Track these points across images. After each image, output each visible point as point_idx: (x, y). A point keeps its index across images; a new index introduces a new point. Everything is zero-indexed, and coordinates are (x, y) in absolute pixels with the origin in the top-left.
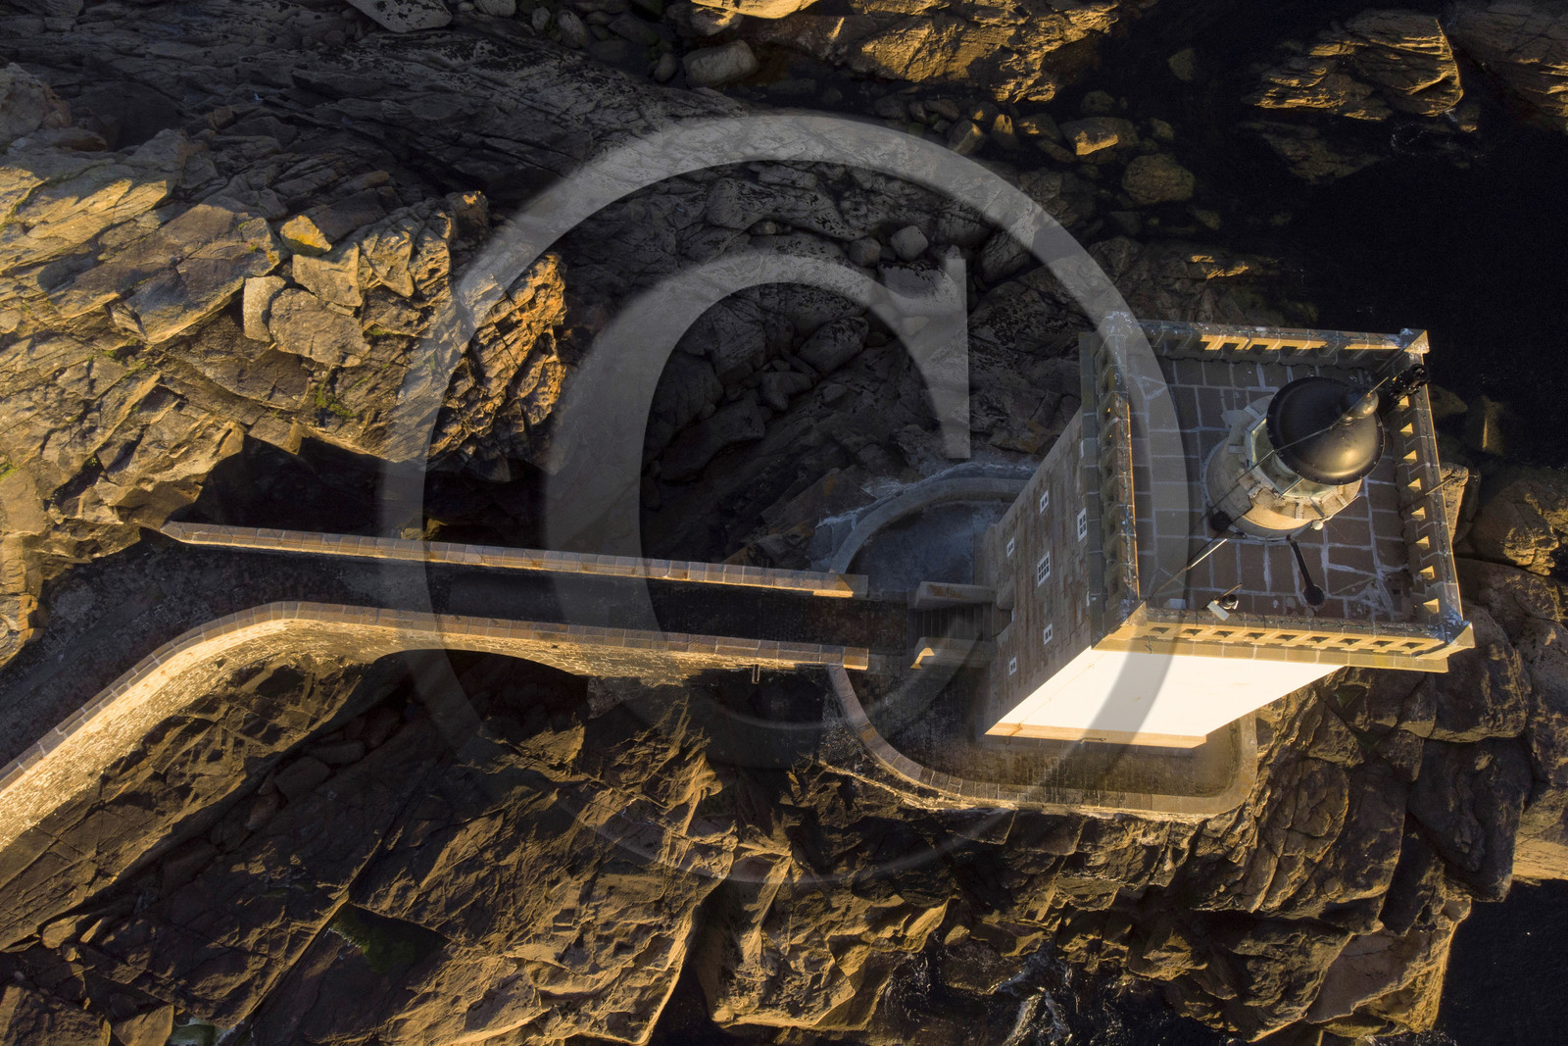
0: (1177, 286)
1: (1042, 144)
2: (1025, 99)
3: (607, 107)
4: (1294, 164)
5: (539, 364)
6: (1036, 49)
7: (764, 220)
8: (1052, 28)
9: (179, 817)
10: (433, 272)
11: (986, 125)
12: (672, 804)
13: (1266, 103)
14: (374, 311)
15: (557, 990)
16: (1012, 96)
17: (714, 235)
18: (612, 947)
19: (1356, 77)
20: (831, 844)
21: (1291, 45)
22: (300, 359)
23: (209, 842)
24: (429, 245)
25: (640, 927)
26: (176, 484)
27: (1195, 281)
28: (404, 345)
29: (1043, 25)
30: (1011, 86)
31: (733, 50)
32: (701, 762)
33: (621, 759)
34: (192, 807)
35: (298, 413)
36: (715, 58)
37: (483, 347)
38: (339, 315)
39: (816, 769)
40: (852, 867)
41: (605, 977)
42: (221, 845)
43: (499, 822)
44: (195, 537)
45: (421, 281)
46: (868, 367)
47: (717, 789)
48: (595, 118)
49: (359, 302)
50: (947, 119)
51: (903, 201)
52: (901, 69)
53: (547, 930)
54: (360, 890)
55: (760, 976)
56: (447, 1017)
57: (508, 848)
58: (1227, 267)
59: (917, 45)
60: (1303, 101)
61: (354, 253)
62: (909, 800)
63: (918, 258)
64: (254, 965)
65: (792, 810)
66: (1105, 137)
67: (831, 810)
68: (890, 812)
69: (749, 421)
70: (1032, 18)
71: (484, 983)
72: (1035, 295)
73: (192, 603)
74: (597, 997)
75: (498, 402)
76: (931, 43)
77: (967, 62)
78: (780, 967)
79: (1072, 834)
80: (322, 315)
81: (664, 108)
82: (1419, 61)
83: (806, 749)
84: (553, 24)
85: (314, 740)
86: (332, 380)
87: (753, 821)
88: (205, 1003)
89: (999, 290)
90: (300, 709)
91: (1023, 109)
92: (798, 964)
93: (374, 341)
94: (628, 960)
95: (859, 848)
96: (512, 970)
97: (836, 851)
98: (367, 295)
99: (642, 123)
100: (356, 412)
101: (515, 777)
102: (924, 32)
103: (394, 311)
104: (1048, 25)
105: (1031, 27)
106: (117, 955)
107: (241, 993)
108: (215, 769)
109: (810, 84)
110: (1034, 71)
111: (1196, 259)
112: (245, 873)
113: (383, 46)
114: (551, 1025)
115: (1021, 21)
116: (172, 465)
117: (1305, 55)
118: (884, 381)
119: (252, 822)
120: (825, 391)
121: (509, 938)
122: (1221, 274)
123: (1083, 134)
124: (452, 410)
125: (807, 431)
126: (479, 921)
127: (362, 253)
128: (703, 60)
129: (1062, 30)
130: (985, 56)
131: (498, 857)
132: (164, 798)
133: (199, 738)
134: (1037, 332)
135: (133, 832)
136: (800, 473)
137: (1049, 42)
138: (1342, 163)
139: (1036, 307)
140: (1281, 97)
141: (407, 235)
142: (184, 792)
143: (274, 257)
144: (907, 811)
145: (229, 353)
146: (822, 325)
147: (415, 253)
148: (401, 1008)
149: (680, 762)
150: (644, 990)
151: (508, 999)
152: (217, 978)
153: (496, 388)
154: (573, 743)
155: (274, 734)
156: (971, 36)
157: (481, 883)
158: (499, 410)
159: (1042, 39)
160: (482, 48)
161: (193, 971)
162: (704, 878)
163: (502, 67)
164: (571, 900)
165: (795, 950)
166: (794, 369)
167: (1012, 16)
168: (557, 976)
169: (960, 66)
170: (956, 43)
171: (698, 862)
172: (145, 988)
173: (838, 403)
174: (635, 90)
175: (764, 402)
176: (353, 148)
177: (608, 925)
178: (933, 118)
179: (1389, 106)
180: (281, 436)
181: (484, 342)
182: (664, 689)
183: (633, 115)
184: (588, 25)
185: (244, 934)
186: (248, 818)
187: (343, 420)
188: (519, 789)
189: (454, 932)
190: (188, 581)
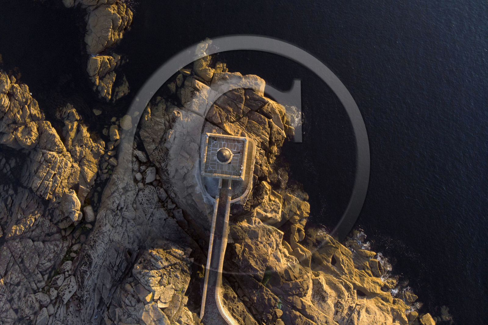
0: (153, 124)
1: (115, 146)
2: (104, 148)
3: (103, 239)
4: (125, 94)
5: (173, 253)
6: (92, 144)
7: (133, 206)
8: (87, 140)
9: (247, 313)
10: (157, 273)
11: (110, 157)
12: (248, 228)
13: (110, 97)
14: (164, 284)
15: (275, 247)
16: (103, 150)
17: (137, 218)
18: (269, 239)
19: (104, 77)
20: (256, 203)
21: (95, 89)
22: (173, 296)
23: (250, 308)
24: (152, 274)
25: (266, 234)
26: (193, 317)
27: (151, 120)
28: (170, 278)
29: (86, 142)
30: (101, 151)
31: (87, 211)
32: (241, 223)
33: (241, 237)
34: (245, 310)
35: (182, 296)
36: (89, 215)
37: (171, 263)
38: (165, 290)
39: (246, 206)
40: (259, 200)
41: (274, 240)
42: (251, 305)
43: (250, 258)
44: (202, 313)
45: (159, 275)
46: (168, 187)
47: (246, 220)
48: (106, 242)
49: (163, 286)
50: (108, 165)
51: (129, 177)
52: (94, 174)
53: (266, 249)
54: (259, 280)
55: (274, 214)
56: (279, 265)
57: (254, 256)
58: (148, 113)
59: (89, 170)
60: (110, 90)
61: (153, 288)
62: (251, 191)
63: (142, 175)
64: (270, 297)
65: (251, 209)
66: (116, 132)
67: (251, 202)
68: (252, 193)
69: (178, 212)
70: (84, 144)
71: (274, 260)
72: (154, 153)
73: (214, 313)
74: (276, 241)
75: (180, 260)
76: (88, 167)
77: (94, 159)
78: (273, 211)
79: (257, 166)
80: (165, 293)
81: (103, 227)
82: (103, 64)
83: (242, 207)
84: (75, 252)
85: (235, 291)
86: (176, 290)
87: (251, 214)
88: (275, 304)
89: (151, 160)
90: (230, 293)
91: (106, 148)
92: (273, 207)
93: (169, 283)
94: (271, 236)
95: (257, 198)
96: (272, 255)
97: (257, 202)
98: (161, 285)
99: (108, 232)
100: (182, 286)
101: (243, 255)
102: (86, 168)
103: (164, 280)
104: (86, 140)
105: (86, 145)
106: (268, 319)
107: (274, 298)
108: (240, 307)
109: (96, 194)
110: (97, 145)
111: (146, 119)
112: (256, 300)
113: (81, 291)
114: (280, 248)
115: (84, 146)
116: (191, 318)
117: (97, 87)
118: (171, 185)
119: (248, 300)
120: (173, 197)
121: (267, 255)
122: (150, 114)
123: (115, 137)
124: (182, 269)
125: (182, 201)
126: (265, 261)
127: (153, 287)
128: (89, 218)
129: (87, 138)
130: (93, 155)
131: (255, 258)
132: (244, 315)
133: (235, 310)
134: (163, 154)
135: (249, 319)
136: (192, 204)
137: (90, 141)
138: (125, 84)
139: (156, 153)
140: (109, 94)
141: (150, 278)
142: (243, 312)
143: (153, 303)
144: (252, 190)
145: (171, 309)
146: (158, 196)
147: (153, 277)
148: (277, 273)
149: (241, 227)
150: (275, 233)
151: (276, 256)
152: (272, 302)
153: (178, 261)
154: (238, 245)
155: (234, 297)
156: (87, 158)
157: (259, 261)
158: (181, 260)
159: (89, 142)
160: (84, 268)
161: (271, 306)
162: (259, 223)
163: (91, 263)
164: (262, 245)
165: (270, 208)
166: (167, 202)
167: (83, 148)
168: (273, 248)
169: (95, 161)
170: (89, 161)
171: (257, 224)
172: (273, 314)
173: (176, 195)
174: (97, 233)
175: (174, 209)
176: (119, 293)
177: (266, 239)
178: (108, 168)
179: (112, 72)
180: (186, 300)
181: (170, 263)
182: (230, 230)
183: (105, 234)
184: (75, 244)
185: (265, 299)
186: (247, 301)
187: (184, 288)
188: (245, 255)
189: (266, 265)
190: (210, 314)
